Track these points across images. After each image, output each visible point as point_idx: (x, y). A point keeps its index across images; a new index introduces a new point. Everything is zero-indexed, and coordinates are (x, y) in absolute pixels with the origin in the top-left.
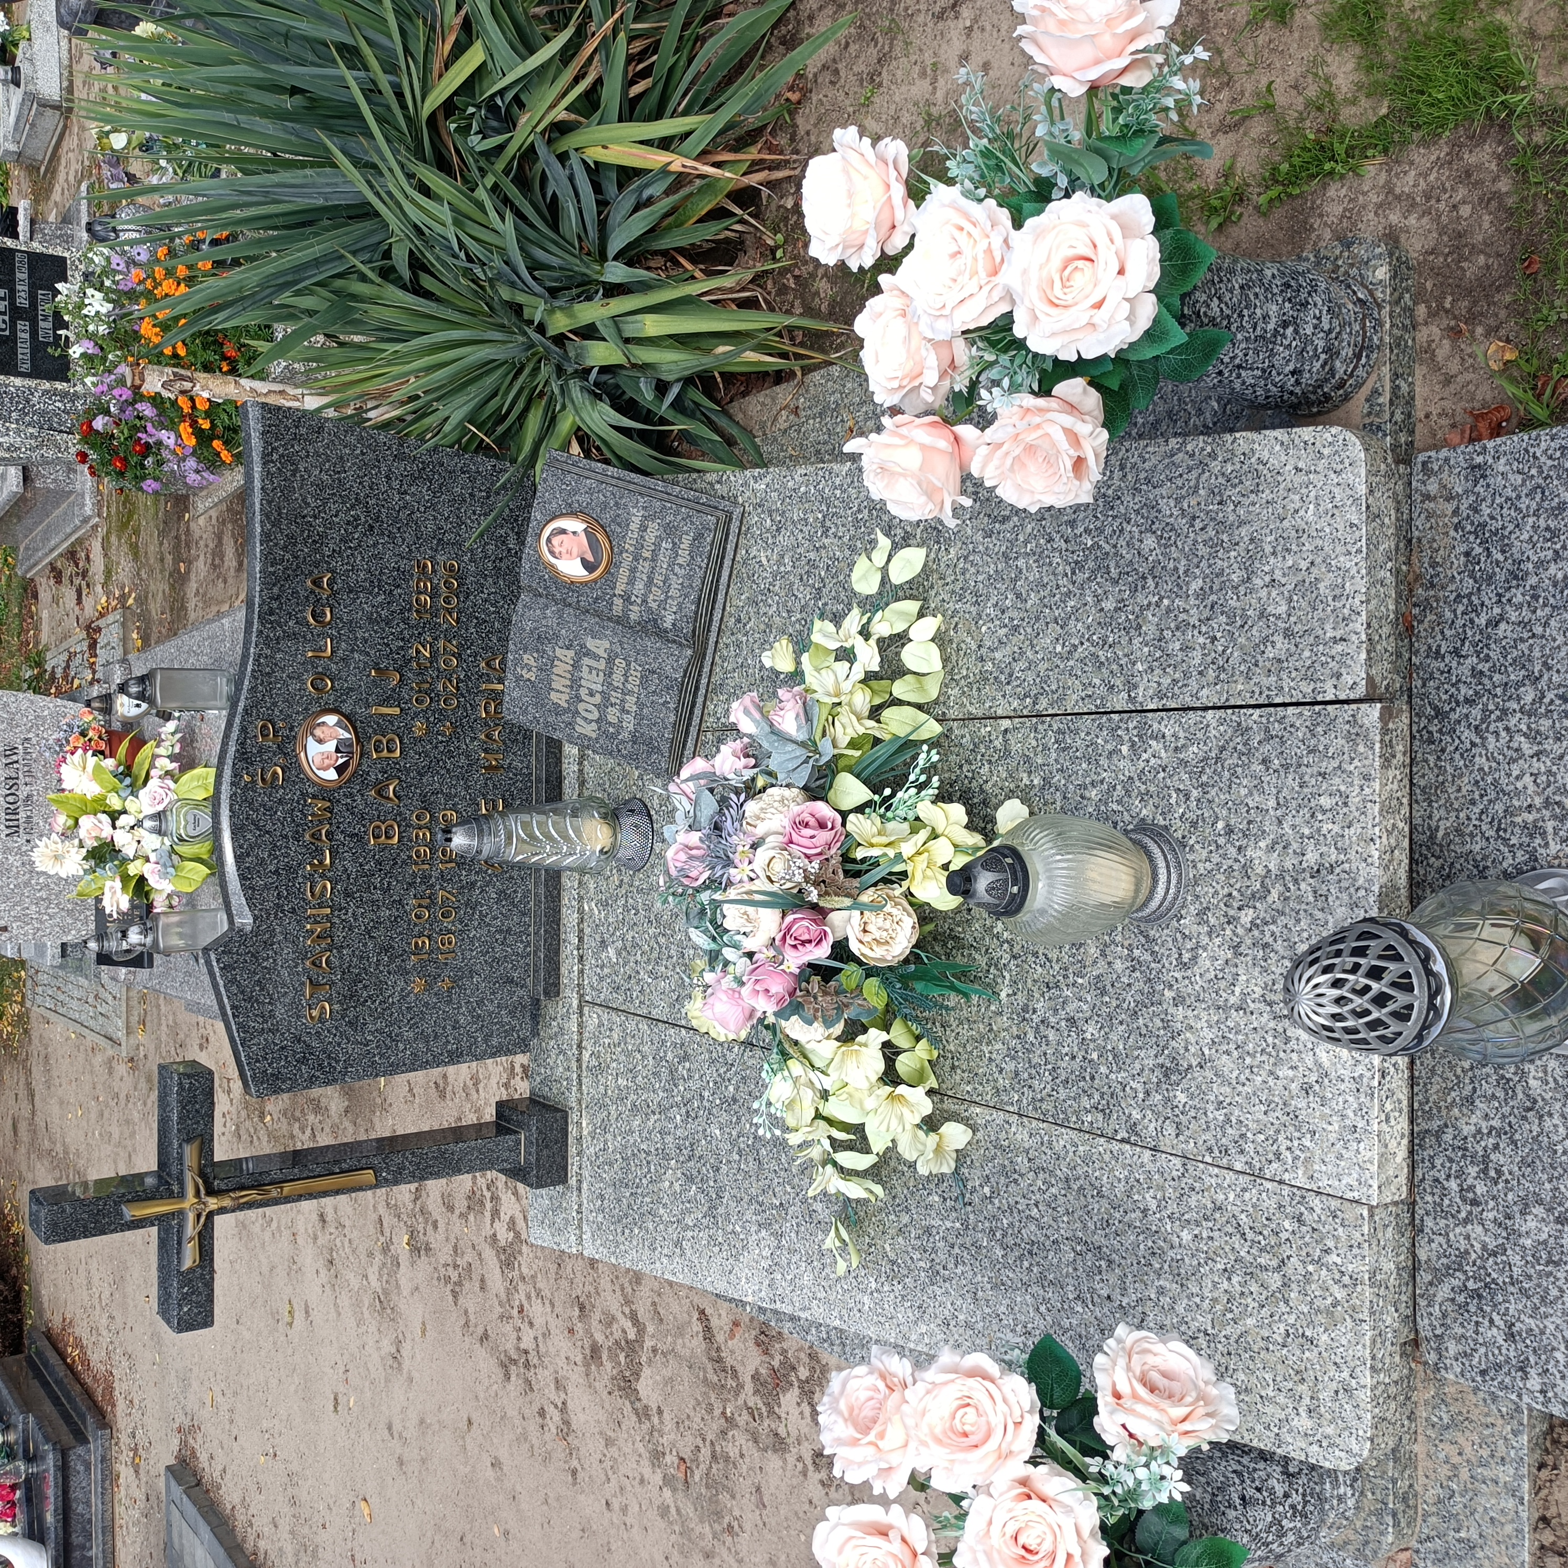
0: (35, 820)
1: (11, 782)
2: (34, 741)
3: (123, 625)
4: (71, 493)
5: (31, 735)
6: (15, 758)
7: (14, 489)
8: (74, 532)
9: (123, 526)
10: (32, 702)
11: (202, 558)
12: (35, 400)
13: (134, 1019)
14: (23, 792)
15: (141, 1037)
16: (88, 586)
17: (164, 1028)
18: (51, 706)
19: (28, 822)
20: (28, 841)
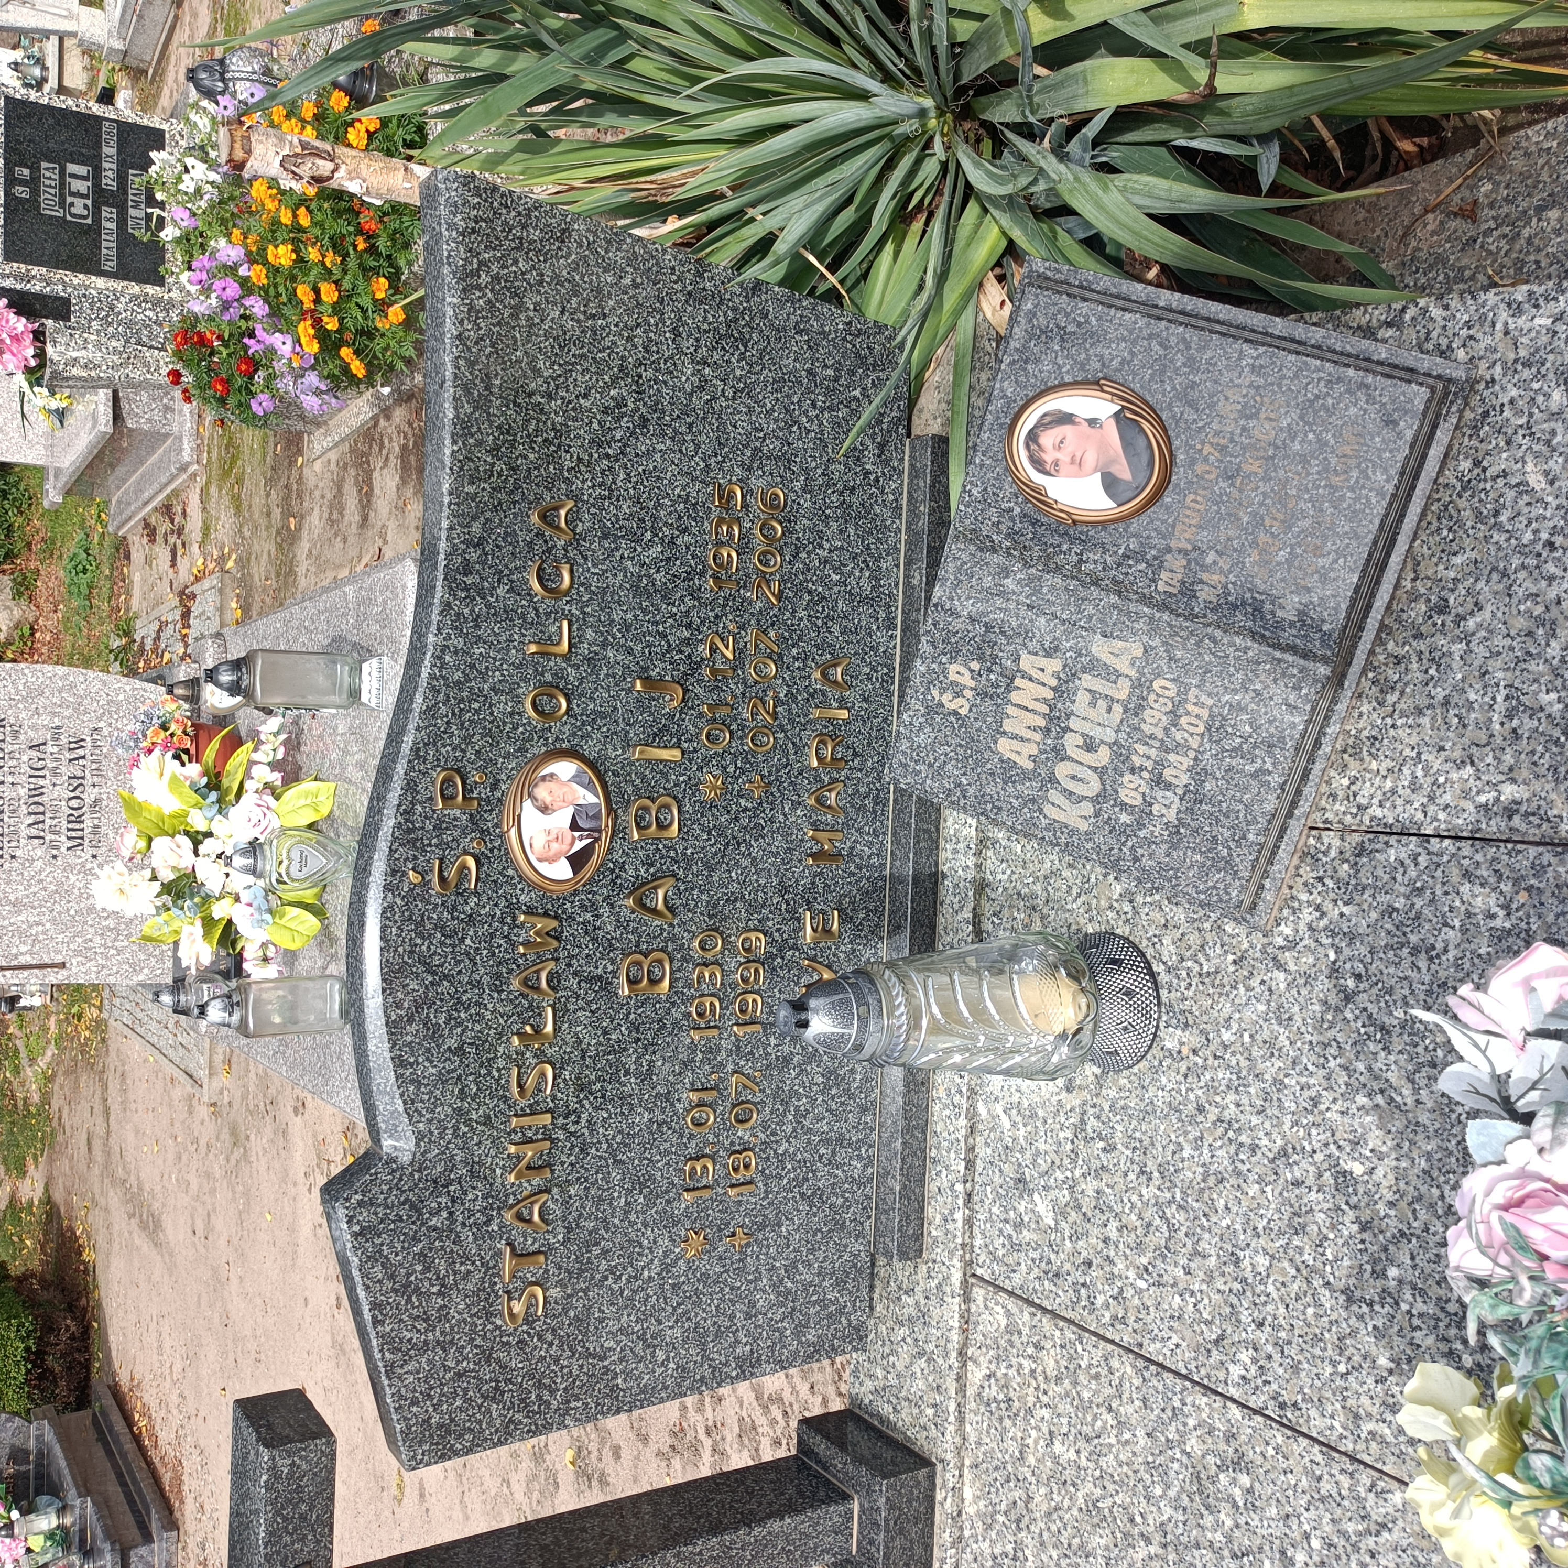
0: (103, 830)
1: (75, 783)
2: (105, 732)
3: (221, 591)
4: (167, 435)
5: (102, 724)
6: (81, 752)
7: (102, 428)
8: (170, 482)
9: (226, 474)
10: (104, 683)
11: (317, 511)
12: (120, 307)
13: (219, 1058)
14: (90, 795)
15: (224, 1080)
16: (184, 545)
17: (252, 1075)
18: (128, 688)
19: (94, 833)
20: (94, 857)
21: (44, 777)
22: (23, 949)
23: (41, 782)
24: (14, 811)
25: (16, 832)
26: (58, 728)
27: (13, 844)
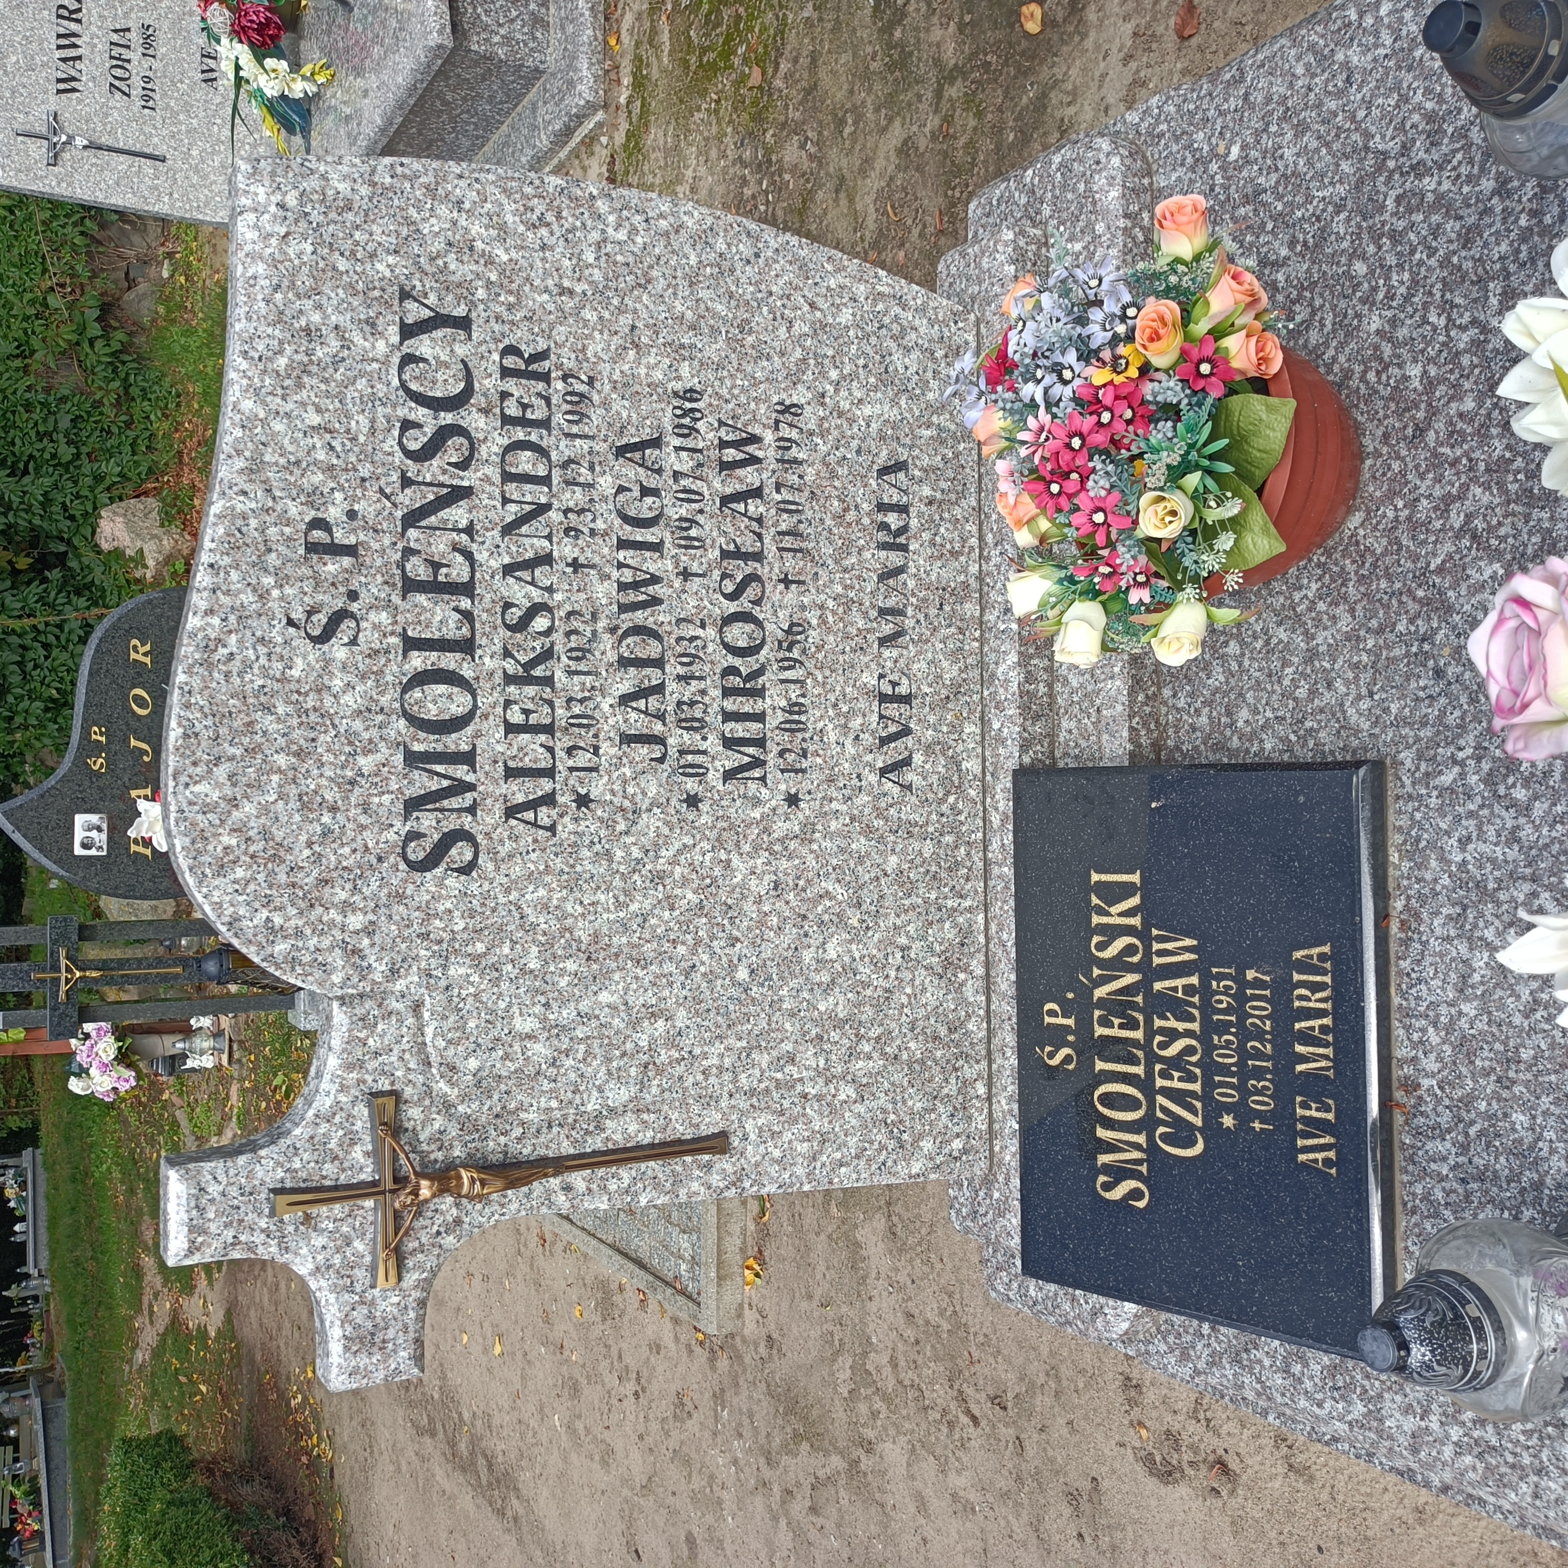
1: (741, 570)
6: (750, 476)
7: (434, 39)
14: (776, 611)
15: (746, 1288)
18: (861, 290)
19: (793, 727)
20: (793, 800)
21: (657, 547)
22: (619, 1095)
23: (652, 564)
24: (579, 654)
25: (586, 722)
26: (691, 394)
27: (583, 759)
